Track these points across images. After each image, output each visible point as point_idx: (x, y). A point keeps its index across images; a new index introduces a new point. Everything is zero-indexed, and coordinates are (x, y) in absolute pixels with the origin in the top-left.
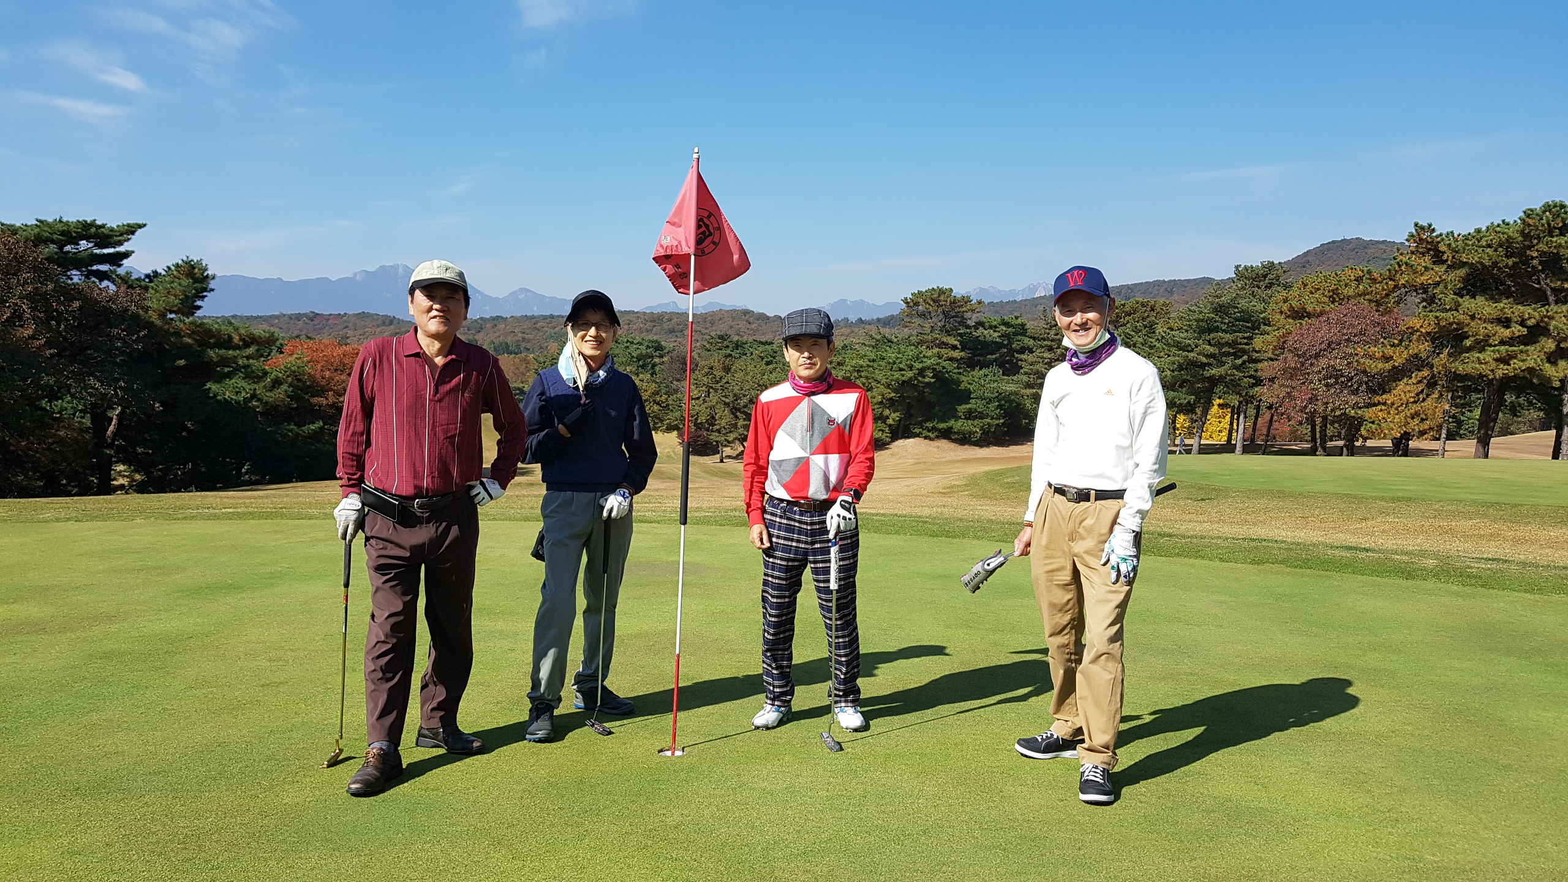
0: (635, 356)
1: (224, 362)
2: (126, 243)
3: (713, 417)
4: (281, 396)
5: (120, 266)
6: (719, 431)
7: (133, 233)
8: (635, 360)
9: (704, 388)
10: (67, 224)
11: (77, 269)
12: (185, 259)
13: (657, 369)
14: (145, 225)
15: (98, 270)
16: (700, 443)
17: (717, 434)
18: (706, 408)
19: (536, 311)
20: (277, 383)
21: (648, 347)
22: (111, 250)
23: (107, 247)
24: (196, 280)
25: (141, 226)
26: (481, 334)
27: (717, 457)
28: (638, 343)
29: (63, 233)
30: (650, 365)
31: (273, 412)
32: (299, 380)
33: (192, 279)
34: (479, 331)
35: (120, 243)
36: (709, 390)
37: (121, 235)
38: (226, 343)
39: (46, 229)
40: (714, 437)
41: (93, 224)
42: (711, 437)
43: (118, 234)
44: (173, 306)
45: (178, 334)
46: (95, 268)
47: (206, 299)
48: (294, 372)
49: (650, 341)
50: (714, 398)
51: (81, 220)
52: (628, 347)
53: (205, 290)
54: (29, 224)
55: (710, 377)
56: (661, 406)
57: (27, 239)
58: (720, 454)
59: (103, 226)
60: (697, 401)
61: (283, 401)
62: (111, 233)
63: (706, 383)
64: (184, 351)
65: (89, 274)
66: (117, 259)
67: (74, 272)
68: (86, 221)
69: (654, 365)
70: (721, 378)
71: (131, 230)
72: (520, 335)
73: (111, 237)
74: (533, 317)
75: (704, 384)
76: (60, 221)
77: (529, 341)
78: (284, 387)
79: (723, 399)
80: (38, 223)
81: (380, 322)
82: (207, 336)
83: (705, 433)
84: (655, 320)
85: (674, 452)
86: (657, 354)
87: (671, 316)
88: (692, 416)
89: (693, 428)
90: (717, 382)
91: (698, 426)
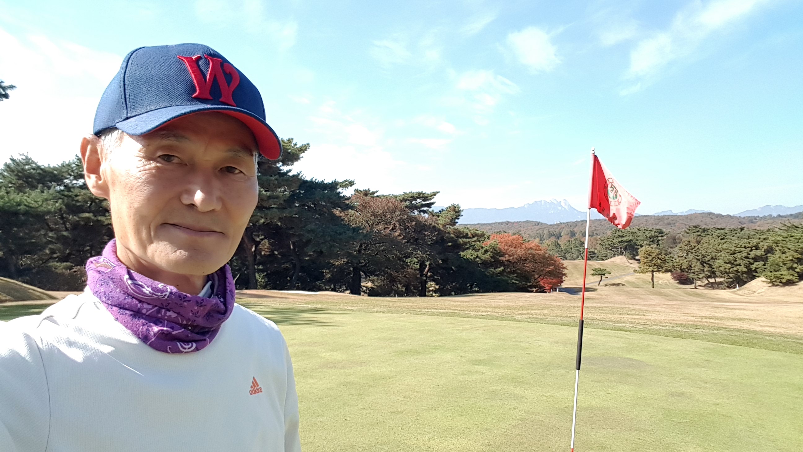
0: (648, 236)
1: (465, 243)
2: (433, 199)
3: (690, 266)
5: (430, 208)
6: (694, 273)
7: (435, 195)
8: (648, 238)
9: (685, 252)
10: (413, 194)
12: (453, 204)
13: (660, 242)
15: (424, 210)
16: (683, 278)
17: (692, 274)
18: (687, 261)
20: (486, 251)
21: (655, 232)
22: (428, 202)
23: (426, 201)
24: (456, 212)
25: (438, 192)
27: (693, 286)
28: (650, 230)
29: (412, 197)
31: (485, 263)
32: (495, 250)
34: (575, 227)
35: (431, 199)
37: (431, 196)
38: (466, 236)
39: (407, 196)
40: (691, 276)
41: (422, 193)
44: (448, 223)
45: (449, 233)
46: (422, 209)
47: (460, 219)
48: (494, 247)
49: (656, 229)
50: (691, 256)
51: (418, 192)
52: (645, 232)
53: (459, 215)
54: (401, 194)
55: (689, 246)
56: (662, 261)
57: (400, 200)
58: (695, 284)
59: (425, 193)
61: (489, 258)
64: (451, 240)
65: (420, 211)
66: (429, 205)
67: (416, 211)
69: (658, 241)
70: (695, 247)
73: (427, 197)
75: (685, 250)
76: (411, 192)
78: (489, 253)
79: (696, 257)
80: (404, 194)
82: (459, 234)
83: (686, 274)
84: (660, 219)
85: (669, 282)
86: (660, 235)
87: (668, 217)
88: (679, 265)
89: (679, 271)
90: (693, 249)
91: (682, 270)
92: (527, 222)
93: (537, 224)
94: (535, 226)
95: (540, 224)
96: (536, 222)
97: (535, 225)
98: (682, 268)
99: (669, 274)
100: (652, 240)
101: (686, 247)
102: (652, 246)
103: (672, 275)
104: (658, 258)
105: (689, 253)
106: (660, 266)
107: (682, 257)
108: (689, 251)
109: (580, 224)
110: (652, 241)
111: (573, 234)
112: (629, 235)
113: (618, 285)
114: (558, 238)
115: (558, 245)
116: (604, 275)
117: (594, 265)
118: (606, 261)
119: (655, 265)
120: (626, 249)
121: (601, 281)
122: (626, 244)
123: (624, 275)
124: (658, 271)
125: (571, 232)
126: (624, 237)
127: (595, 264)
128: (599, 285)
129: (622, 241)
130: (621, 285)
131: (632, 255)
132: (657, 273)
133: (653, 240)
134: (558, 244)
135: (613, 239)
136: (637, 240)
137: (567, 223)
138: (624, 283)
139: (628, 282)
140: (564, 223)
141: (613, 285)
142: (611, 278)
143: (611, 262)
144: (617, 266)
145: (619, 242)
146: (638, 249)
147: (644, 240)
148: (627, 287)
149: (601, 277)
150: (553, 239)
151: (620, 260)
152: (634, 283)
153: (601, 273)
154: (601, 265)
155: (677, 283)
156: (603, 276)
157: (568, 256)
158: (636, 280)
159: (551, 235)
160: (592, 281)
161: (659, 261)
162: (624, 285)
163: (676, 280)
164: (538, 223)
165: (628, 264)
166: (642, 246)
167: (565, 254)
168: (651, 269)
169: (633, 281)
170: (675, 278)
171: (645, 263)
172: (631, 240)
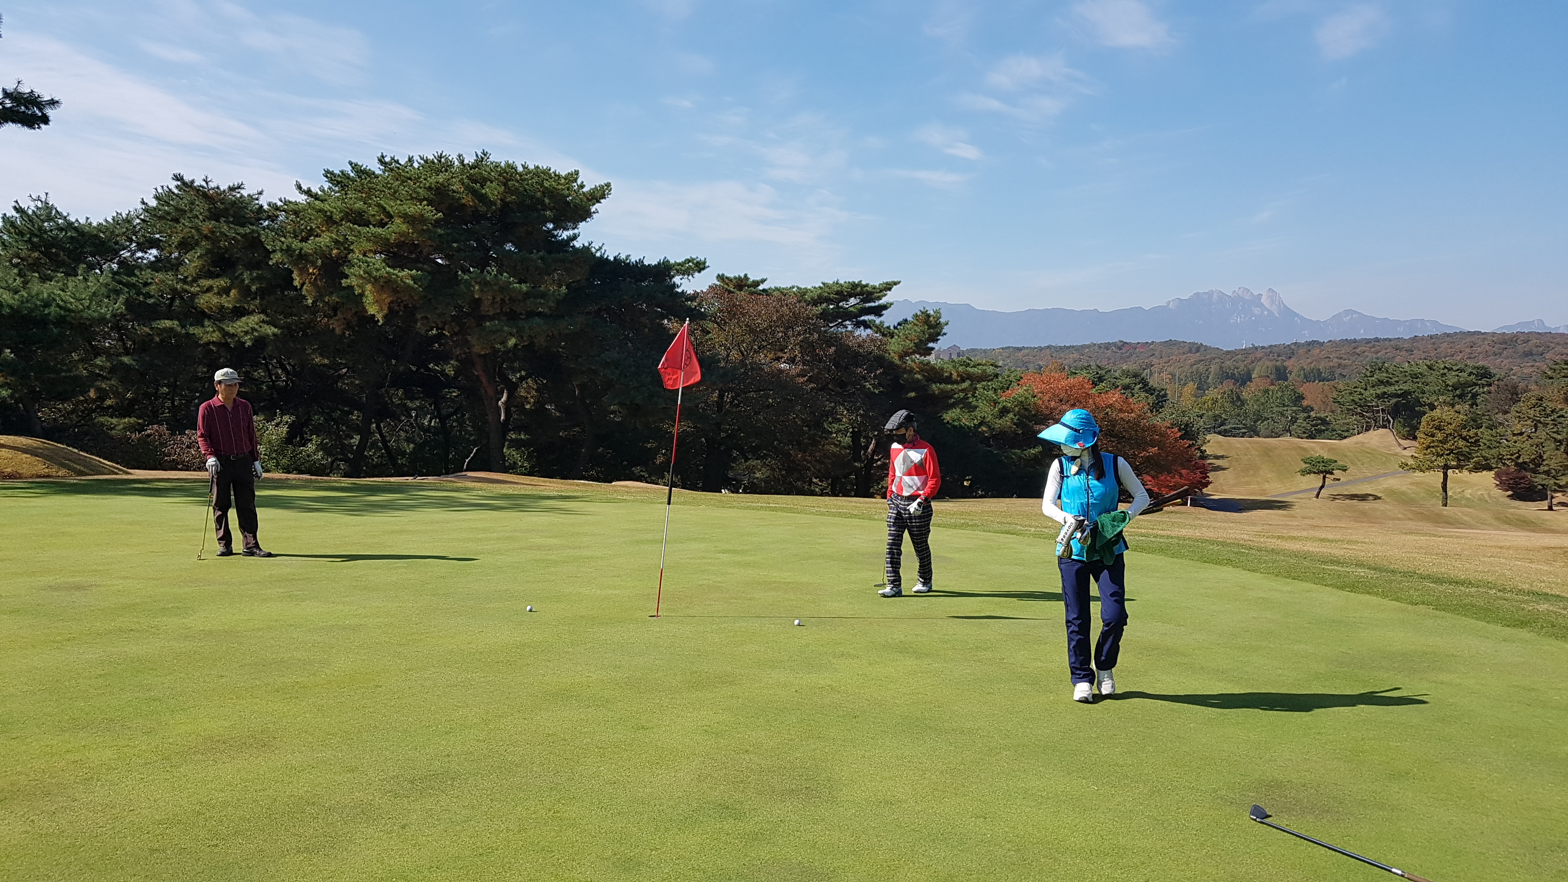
0: (1451, 384)
1: (948, 395)
2: (883, 298)
3: (1541, 457)
4: (1008, 423)
5: (881, 315)
6: (1547, 473)
7: (890, 289)
8: (1450, 388)
9: (1529, 422)
10: (841, 286)
11: (850, 321)
12: (922, 309)
13: (1479, 399)
14: (899, 282)
15: (864, 321)
16: (1523, 485)
17: (1544, 476)
18: (1532, 446)
19: (1361, 334)
20: (1004, 411)
21: (1470, 374)
22: (872, 304)
23: (870, 302)
24: (930, 327)
25: (895, 284)
26: (1292, 360)
27: (1545, 504)
28: (1458, 370)
29: (837, 293)
30: (1470, 395)
31: (1002, 438)
32: (1026, 409)
33: (927, 325)
34: (1290, 357)
35: (879, 298)
36: (1535, 424)
37: (881, 291)
38: (949, 380)
39: (827, 290)
40: (1539, 480)
41: (859, 284)
42: (1535, 480)
43: (878, 291)
44: (909, 349)
45: (911, 371)
46: (862, 318)
47: (939, 342)
48: (1021, 402)
49: (1475, 368)
50: (1542, 433)
51: (851, 281)
52: (1445, 374)
53: (939, 334)
54: (817, 286)
55: (1538, 409)
56: (1468, 442)
57: (812, 298)
58: (1549, 500)
59: (867, 285)
60: (1520, 437)
61: (1010, 427)
62: (873, 290)
63: (1531, 416)
64: (916, 386)
65: (858, 324)
66: (878, 311)
67: (848, 322)
68: (854, 283)
69: (1475, 396)
70: (1552, 412)
71: (888, 287)
72: (1336, 360)
73: (872, 293)
74: (1355, 341)
75: (1529, 418)
76: (837, 283)
77: (1345, 366)
78: (1011, 415)
79: (1555, 435)
80: (822, 285)
81: (1187, 349)
82: (935, 375)
83: (1528, 474)
84: (1506, 342)
85: (1489, 495)
86: (1483, 381)
87: (1527, 337)
88: (1512, 455)
89: (1513, 468)
90: (1548, 416)
91: (1522, 466)
92: (1170, 344)
93: (1194, 350)
94: (1189, 354)
95: (1202, 349)
96: (1194, 343)
97: (1190, 351)
98: (1520, 461)
99: (1492, 474)
100: (1458, 392)
101: (1532, 412)
102: (1457, 407)
103: (1498, 476)
104: (1460, 436)
105: (1539, 425)
106: (1463, 455)
107: (1521, 434)
108: (1540, 422)
109: (1301, 351)
110: (1460, 397)
111: (1281, 374)
112: (1405, 379)
113: (1363, 498)
114: (1243, 383)
115: (1237, 401)
116: (1332, 473)
117: (1313, 449)
118: (1345, 441)
119: (1452, 451)
120: (1395, 411)
121: (1322, 487)
122: (1394, 400)
123: (1385, 475)
124: (1459, 467)
125: (1277, 369)
126: (1391, 384)
127: (1320, 448)
128: (1317, 496)
129: (1385, 393)
130: (1371, 498)
131: (1408, 429)
132: (1457, 471)
133: (1462, 392)
134: (1239, 398)
135: (1366, 389)
136: (1424, 393)
137: (1271, 346)
138: (1379, 495)
139: (1391, 492)
140: (1263, 348)
141: (1353, 497)
142: (1346, 483)
143: (1356, 443)
144: (1371, 455)
145: (1378, 397)
146: (1424, 413)
147: (1439, 393)
148: (1386, 503)
149: (1324, 478)
150: (1228, 386)
151: (1380, 439)
152: (1403, 493)
153: (1323, 469)
154: (1331, 449)
155: (1508, 496)
156: (1327, 476)
157: (1261, 426)
158: (1411, 487)
159: (1225, 375)
160: (1304, 487)
161: (1461, 443)
162: (1379, 498)
163: (1507, 490)
164: (1197, 348)
165: (1399, 450)
166: (1432, 407)
167: (1255, 422)
168: (1441, 462)
169: (1404, 488)
170: (1503, 485)
171: (1428, 447)
172: (1405, 394)
